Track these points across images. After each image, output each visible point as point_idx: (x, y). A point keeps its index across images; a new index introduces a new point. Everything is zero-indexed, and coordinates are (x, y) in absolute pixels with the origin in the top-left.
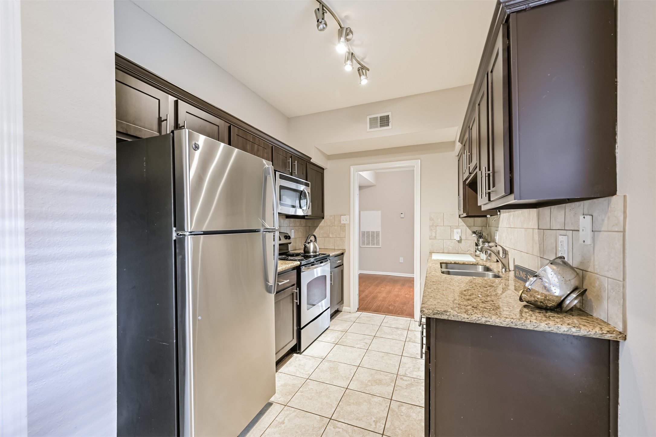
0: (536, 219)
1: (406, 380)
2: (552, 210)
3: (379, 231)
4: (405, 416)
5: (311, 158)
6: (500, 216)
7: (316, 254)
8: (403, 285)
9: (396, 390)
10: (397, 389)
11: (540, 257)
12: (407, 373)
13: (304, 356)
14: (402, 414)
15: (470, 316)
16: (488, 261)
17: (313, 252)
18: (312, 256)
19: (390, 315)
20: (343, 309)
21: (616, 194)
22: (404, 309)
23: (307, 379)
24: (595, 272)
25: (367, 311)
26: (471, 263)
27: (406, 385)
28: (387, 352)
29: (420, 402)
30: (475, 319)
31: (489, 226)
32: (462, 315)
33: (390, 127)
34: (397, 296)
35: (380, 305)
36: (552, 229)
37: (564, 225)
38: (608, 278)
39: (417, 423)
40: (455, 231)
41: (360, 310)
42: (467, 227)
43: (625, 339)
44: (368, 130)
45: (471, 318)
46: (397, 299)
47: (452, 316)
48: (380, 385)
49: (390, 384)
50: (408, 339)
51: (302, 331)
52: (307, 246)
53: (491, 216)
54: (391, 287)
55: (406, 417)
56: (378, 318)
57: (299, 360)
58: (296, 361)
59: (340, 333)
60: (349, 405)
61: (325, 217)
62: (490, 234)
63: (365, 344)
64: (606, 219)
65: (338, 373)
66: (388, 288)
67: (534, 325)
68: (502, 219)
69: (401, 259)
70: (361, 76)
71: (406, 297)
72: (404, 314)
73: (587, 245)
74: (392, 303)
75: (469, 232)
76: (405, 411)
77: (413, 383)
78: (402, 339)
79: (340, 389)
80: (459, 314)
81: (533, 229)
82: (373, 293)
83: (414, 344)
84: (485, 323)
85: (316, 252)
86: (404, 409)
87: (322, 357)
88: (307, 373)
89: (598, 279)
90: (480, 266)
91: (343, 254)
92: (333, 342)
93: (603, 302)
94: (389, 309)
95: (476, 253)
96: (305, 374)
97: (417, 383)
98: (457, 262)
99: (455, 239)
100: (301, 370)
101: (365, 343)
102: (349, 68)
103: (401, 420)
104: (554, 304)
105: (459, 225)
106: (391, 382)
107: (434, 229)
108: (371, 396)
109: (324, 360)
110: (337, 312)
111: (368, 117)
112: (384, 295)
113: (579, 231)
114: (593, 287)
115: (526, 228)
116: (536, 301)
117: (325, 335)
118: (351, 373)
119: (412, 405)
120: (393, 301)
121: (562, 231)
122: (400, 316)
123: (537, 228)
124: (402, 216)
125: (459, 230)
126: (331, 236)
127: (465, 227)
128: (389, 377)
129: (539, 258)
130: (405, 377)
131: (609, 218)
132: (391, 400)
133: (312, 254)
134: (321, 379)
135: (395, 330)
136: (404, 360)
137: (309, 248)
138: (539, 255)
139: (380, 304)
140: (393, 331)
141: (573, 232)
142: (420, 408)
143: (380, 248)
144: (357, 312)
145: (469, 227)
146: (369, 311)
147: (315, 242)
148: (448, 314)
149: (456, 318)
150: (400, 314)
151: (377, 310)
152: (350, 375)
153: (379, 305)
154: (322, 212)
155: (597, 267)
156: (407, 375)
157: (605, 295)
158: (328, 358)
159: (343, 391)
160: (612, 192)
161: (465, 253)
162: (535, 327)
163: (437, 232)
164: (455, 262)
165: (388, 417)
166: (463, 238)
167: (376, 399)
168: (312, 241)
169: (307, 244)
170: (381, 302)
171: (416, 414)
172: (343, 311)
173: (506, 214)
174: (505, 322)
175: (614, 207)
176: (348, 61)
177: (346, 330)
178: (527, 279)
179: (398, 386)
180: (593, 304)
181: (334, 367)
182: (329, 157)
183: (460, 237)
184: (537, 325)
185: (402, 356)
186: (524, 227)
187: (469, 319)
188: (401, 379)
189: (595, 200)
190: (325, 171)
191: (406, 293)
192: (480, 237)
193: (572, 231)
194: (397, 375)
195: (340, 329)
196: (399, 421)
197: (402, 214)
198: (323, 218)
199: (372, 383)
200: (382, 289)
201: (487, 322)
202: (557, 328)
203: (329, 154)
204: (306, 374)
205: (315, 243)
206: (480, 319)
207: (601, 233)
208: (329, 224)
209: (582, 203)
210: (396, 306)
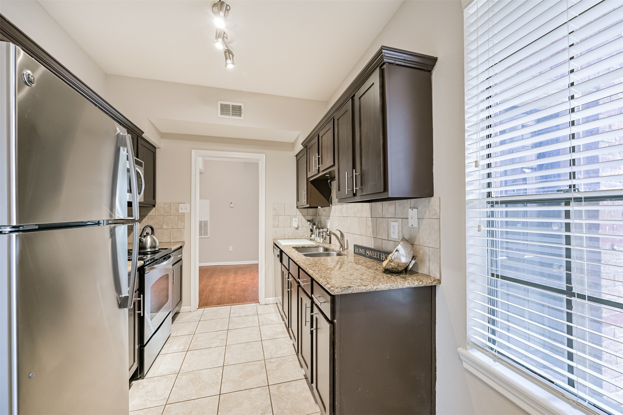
0: (369, 210)
1: (274, 362)
2: (383, 204)
3: (208, 221)
4: (286, 395)
5: (143, 133)
6: (332, 208)
7: (155, 249)
8: (236, 273)
9: (269, 375)
10: (269, 373)
11: (374, 237)
12: (273, 355)
13: (148, 380)
14: (283, 394)
15: (366, 287)
16: (324, 243)
17: (151, 248)
18: (150, 252)
19: (236, 305)
20: (181, 310)
21: (433, 196)
22: (246, 296)
23: (165, 405)
24: (420, 244)
25: (209, 306)
26: (314, 246)
27: (276, 366)
28: (246, 341)
29: (293, 376)
30: (370, 288)
31: (318, 216)
32: (361, 287)
33: (242, 118)
34: (234, 285)
35: (221, 297)
36: (384, 217)
37: (394, 215)
38: (429, 247)
39: (298, 396)
40: (294, 219)
41: (201, 306)
42: (302, 217)
43: (440, 283)
44: (219, 115)
45: (367, 288)
46: (236, 288)
47: (355, 290)
48: (253, 376)
49: (262, 372)
50: (261, 324)
51: (146, 348)
52: (143, 240)
53: (321, 207)
54: (225, 277)
55: (288, 395)
56: (224, 310)
57: (144, 386)
58: (139, 390)
59: (186, 337)
60: (230, 410)
61: (156, 206)
62: (320, 222)
63: (220, 341)
64: (428, 211)
65: (203, 382)
66: (222, 278)
67: (402, 285)
68: (333, 210)
69: (231, 248)
70: (227, 59)
71: (243, 284)
72: (248, 300)
73: (414, 228)
74: (232, 292)
75: (304, 220)
76: (284, 390)
77: (281, 362)
78: (255, 325)
79: (213, 399)
80: (359, 287)
81: (366, 217)
82: (208, 286)
83: (268, 326)
84: (375, 290)
85: (154, 247)
86: (282, 389)
87: (175, 372)
88: (162, 398)
89: (422, 249)
90: (321, 248)
91: (181, 247)
92: (182, 350)
93: (426, 263)
94: (232, 298)
95: (311, 237)
96: (159, 400)
97: (284, 360)
98: (304, 246)
99: (294, 227)
100: (152, 398)
101: (221, 339)
102: (219, 46)
103: (284, 400)
104: (402, 268)
105: (297, 215)
106: (262, 369)
107: (277, 218)
108: (249, 391)
109: (179, 374)
110: (177, 313)
111: (219, 103)
112: (221, 286)
113: (408, 218)
114: (418, 254)
115: (359, 216)
116: (393, 268)
117: (169, 345)
118: (218, 377)
119: (288, 383)
120: (233, 290)
121: (393, 219)
122: (245, 303)
123: (370, 216)
124: (232, 205)
125: (297, 219)
126: (165, 227)
127: (301, 217)
128: (258, 365)
129: (372, 238)
130: (272, 359)
131: (429, 211)
132: (268, 386)
133: (149, 250)
134: (185, 397)
135: (246, 318)
136: (265, 343)
137: (146, 243)
138: (372, 236)
139: (220, 295)
140: (244, 319)
141: (403, 219)
142: (295, 382)
143: (209, 238)
144: (198, 309)
145: (304, 216)
146: (212, 305)
147: (152, 234)
148: (352, 288)
149: (358, 290)
150: (244, 301)
151: (220, 303)
152: (217, 379)
153: (219, 297)
154: (154, 199)
155: (421, 241)
156: (273, 357)
157: (427, 258)
158: (183, 371)
159: (216, 399)
160: (431, 195)
161: (301, 238)
162: (403, 286)
163: (279, 221)
164: (302, 246)
165: (272, 403)
166: (300, 225)
167: (255, 391)
168: (148, 234)
169: (142, 238)
170: (221, 293)
171: (294, 388)
172: (181, 312)
173: (339, 206)
174: (387, 287)
175: (433, 204)
176: (219, 38)
177: (193, 332)
178: (366, 254)
179: (269, 370)
180: (419, 265)
181: (196, 377)
182: (163, 135)
183: (298, 225)
184: (404, 284)
185: (262, 341)
186: (358, 216)
187: (366, 290)
188: (270, 362)
189: (419, 199)
190: (157, 150)
191: (242, 280)
192: (314, 224)
193: (401, 219)
194: (264, 360)
195: (186, 333)
196: (284, 402)
197: (231, 203)
198: (154, 206)
199: (244, 378)
200: (216, 280)
201: (377, 289)
202: (413, 284)
203: (163, 131)
204: (162, 400)
205: (152, 236)
206: (373, 287)
207: (424, 219)
208: (163, 213)
209: (409, 200)
210: (237, 295)
